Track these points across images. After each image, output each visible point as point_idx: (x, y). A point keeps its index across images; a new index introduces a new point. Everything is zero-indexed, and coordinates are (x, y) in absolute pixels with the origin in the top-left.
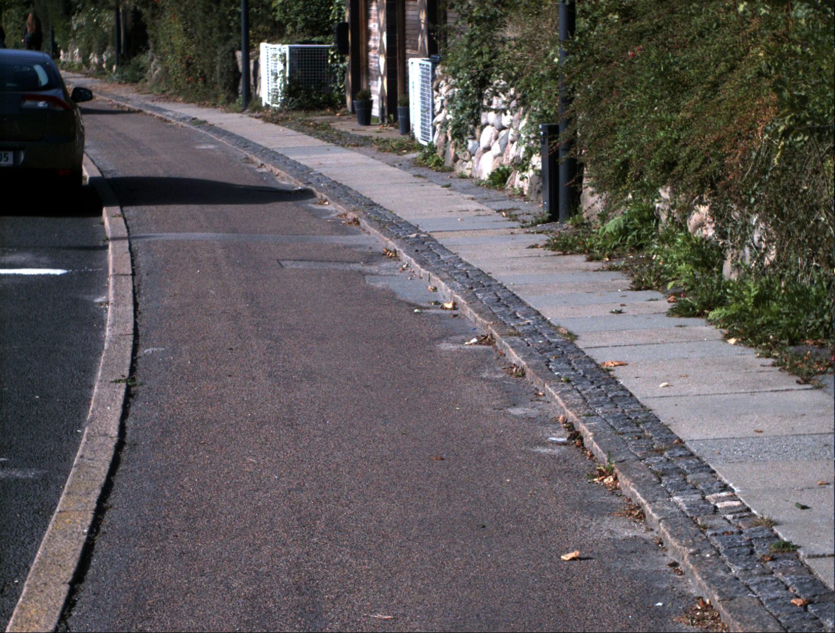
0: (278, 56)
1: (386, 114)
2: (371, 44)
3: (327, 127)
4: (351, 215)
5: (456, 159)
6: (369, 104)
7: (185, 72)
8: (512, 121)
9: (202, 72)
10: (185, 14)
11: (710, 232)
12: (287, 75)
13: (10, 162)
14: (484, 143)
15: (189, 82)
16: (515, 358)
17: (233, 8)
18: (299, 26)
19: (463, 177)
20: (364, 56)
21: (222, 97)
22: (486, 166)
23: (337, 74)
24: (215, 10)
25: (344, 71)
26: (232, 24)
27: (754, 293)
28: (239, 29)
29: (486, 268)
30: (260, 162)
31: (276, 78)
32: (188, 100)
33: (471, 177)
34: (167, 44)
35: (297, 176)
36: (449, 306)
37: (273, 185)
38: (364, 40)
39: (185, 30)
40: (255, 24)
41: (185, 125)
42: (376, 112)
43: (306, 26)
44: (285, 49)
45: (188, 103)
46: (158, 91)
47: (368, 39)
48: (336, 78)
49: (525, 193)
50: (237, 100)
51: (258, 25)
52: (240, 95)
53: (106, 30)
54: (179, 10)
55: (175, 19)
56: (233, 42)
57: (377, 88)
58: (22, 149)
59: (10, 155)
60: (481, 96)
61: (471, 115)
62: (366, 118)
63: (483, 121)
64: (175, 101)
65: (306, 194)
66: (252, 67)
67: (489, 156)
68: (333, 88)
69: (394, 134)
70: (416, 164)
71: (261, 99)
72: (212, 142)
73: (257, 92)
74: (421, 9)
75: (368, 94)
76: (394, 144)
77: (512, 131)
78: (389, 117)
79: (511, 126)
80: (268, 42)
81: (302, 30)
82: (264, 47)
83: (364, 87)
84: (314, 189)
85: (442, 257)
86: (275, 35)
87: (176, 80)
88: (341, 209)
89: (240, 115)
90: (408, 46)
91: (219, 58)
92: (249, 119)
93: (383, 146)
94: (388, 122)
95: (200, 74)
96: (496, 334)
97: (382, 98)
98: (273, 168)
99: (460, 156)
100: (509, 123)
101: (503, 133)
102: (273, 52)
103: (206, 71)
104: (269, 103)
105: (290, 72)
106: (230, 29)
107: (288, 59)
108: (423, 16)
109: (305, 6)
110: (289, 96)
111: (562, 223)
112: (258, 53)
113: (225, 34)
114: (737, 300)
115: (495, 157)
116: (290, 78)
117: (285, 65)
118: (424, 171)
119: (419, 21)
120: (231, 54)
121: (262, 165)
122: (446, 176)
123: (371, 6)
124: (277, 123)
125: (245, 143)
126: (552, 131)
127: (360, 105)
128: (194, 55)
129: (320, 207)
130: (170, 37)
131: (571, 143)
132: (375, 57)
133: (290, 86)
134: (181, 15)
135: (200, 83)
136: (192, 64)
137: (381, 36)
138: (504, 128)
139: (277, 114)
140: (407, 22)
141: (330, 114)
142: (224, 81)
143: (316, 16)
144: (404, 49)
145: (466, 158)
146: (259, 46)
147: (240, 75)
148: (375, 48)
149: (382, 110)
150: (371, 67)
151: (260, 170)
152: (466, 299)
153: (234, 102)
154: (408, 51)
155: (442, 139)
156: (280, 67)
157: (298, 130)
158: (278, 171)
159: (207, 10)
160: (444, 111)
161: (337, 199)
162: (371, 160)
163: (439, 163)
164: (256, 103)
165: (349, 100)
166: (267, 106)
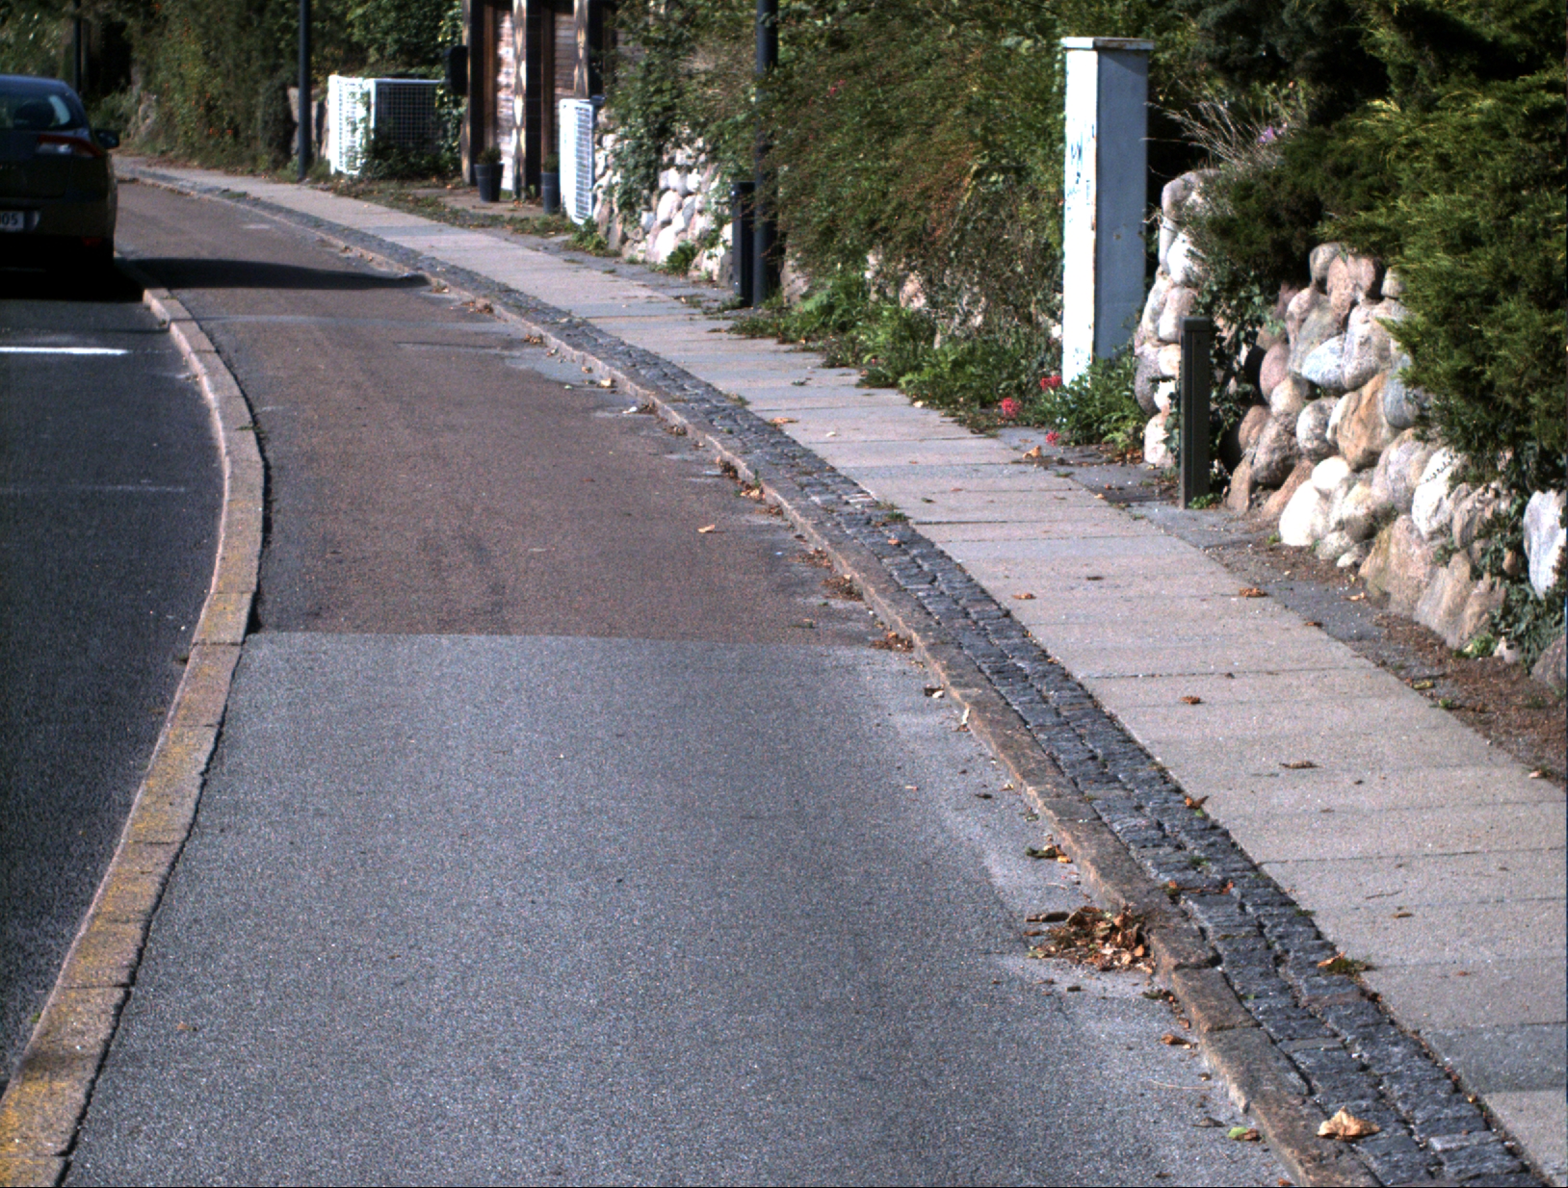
0: (358, 96)
1: (523, 184)
2: (502, 79)
3: (434, 203)
4: (481, 303)
5: (624, 239)
6: (497, 171)
7: (204, 120)
8: (700, 183)
9: (232, 119)
10: (206, 28)
11: (920, 303)
12: (372, 125)
13: (20, 225)
14: (662, 216)
15: (209, 137)
16: (677, 419)
17: (283, 20)
18: (390, 50)
19: (633, 262)
20: (490, 98)
21: (265, 159)
22: (662, 246)
23: (449, 126)
24: (256, 24)
25: (460, 121)
26: (282, 45)
27: (951, 358)
28: (294, 54)
29: (653, 349)
30: (342, 244)
31: (354, 130)
32: (209, 164)
33: (644, 262)
34: (174, 76)
35: (401, 261)
36: (606, 383)
37: (365, 270)
38: (491, 73)
39: (206, 54)
40: (318, 46)
41: (215, 199)
42: (507, 183)
43: (400, 51)
44: (370, 84)
45: (208, 169)
46: (155, 151)
47: (497, 71)
48: (446, 131)
49: (715, 278)
50: (290, 164)
51: (324, 47)
52: (296, 158)
53: (53, 52)
54: (196, 21)
55: (188, 36)
56: (284, 74)
57: (511, 146)
58: (37, 208)
59: (20, 217)
60: (659, 151)
61: (647, 176)
62: (493, 193)
63: (662, 184)
64: (185, 166)
65: (415, 281)
66: (314, 113)
67: (670, 230)
68: (442, 147)
69: (537, 213)
70: (566, 247)
71: (328, 163)
72: (263, 220)
73: (322, 152)
74: (579, 28)
75: (497, 154)
76: (537, 224)
77: (699, 197)
78: (527, 189)
79: (698, 190)
80: (341, 74)
81: (393, 57)
82: (334, 80)
83: (490, 144)
84: (427, 275)
85: (600, 341)
86: (352, 62)
87: (186, 133)
88: (467, 296)
89: (296, 186)
90: (558, 83)
91: (261, 99)
92: (311, 192)
93: (520, 227)
94: (527, 198)
95: (229, 123)
96: (658, 402)
97: (518, 160)
98: (364, 252)
99: (630, 235)
100: (696, 185)
101: (689, 199)
102: (351, 89)
103: (239, 119)
104: (344, 169)
105: (377, 121)
106: (279, 53)
107: (373, 99)
108: (582, 38)
109: (398, 20)
110: (375, 158)
111: (757, 308)
112: (325, 91)
113: (271, 61)
114: (933, 366)
115: (677, 234)
116: (376, 130)
117: (368, 109)
118: (579, 256)
119: (576, 45)
120: (280, 93)
121: (346, 248)
122: (610, 262)
123: (502, 21)
124: (356, 197)
125: (318, 223)
126: (745, 188)
127: (484, 172)
128: (220, 95)
129: (437, 295)
130: (179, 65)
131: (769, 203)
132: (508, 100)
133: (376, 142)
134: (199, 30)
135: (228, 138)
136: (215, 107)
137: (518, 67)
138: (688, 193)
139: (355, 185)
140: (558, 48)
141: (437, 187)
142: (269, 134)
143: (417, 35)
144: (552, 87)
145: (639, 237)
146: (326, 80)
147: (294, 125)
148: (508, 86)
149: (517, 180)
150: (500, 115)
151: (345, 255)
152: (628, 374)
153: (285, 167)
154: (559, 91)
155: (606, 212)
156: (361, 112)
157: (391, 206)
158: (370, 255)
159: (242, 23)
160: (610, 172)
161: (461, 285)
162: (504, 244)
163: (600, 245)
164: (320, 170)
165: (465, 164)
166: (339, 174)
